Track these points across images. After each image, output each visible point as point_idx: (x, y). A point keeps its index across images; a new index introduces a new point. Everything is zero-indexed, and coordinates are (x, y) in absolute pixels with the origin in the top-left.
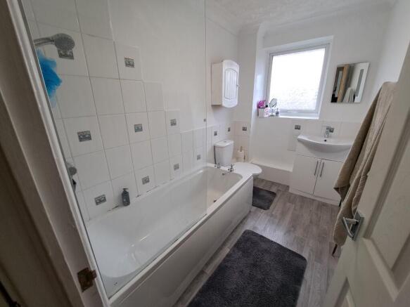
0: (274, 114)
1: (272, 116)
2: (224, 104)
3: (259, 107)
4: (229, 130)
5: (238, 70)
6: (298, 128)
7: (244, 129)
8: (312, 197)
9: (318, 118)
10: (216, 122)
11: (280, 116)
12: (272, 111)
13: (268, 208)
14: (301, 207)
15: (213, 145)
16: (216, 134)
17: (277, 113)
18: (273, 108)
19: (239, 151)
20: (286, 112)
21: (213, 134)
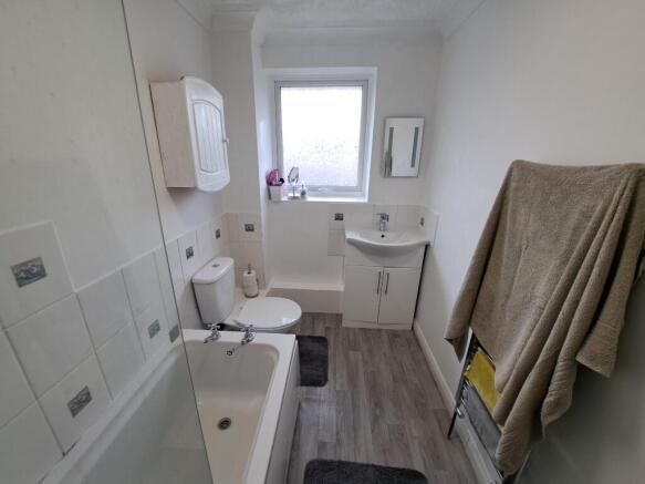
0: (298, 195)
1: (294, 198)
2: (202, 185)
3: (269, 183)
4: (218, 236)
5: (220, 106)
6: (339, 217)
7: (249, 228)
8: (378, 327)
9: (366, 200)
10: (187, 227)
11: (310, 199)
12: (294, 189)
13: (326, 380)
14: (370, 351)
15: (187, 281)
16: (190, 254)
17: (303, 193)
18: (294, 184)
19: (245, 274)
20: (315, 190)
21: (184, 254)
